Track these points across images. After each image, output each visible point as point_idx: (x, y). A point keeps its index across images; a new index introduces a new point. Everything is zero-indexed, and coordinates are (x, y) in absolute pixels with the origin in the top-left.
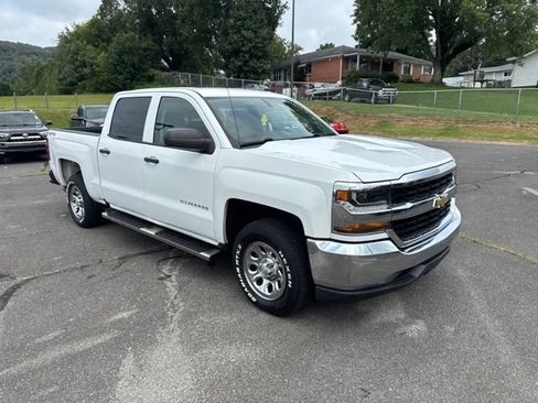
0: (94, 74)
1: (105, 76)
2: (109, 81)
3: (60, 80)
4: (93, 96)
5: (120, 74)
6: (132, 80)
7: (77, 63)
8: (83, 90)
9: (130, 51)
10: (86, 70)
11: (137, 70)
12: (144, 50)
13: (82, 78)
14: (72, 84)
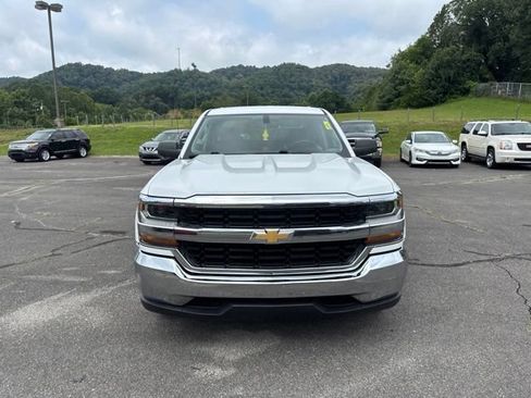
0: (409, 89)
1: (417, 92)
2: (421, 96)
3: (380, 98)
4: (404, 111)
5: (434, 88)
6: (445, 93)
7: (397, 82)
8: (398, 106)
9: (449, 65)
10: (403, 87)
11: (453, 83)
12: (464, 62)
13: (399, 95)
14: (389, 101)
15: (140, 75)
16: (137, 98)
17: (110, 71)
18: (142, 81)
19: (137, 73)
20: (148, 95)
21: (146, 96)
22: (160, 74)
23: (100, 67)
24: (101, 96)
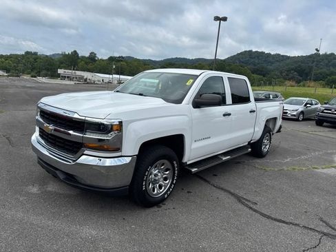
15: (288, 58)
16: (281, 73)
17: (269, 55)
18: (288, 61)
19: (286, 56)
20: (289, 71)
21: (288, 71)
22: (302, 57)
23: (263, 53)
24: (258, 70)
